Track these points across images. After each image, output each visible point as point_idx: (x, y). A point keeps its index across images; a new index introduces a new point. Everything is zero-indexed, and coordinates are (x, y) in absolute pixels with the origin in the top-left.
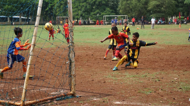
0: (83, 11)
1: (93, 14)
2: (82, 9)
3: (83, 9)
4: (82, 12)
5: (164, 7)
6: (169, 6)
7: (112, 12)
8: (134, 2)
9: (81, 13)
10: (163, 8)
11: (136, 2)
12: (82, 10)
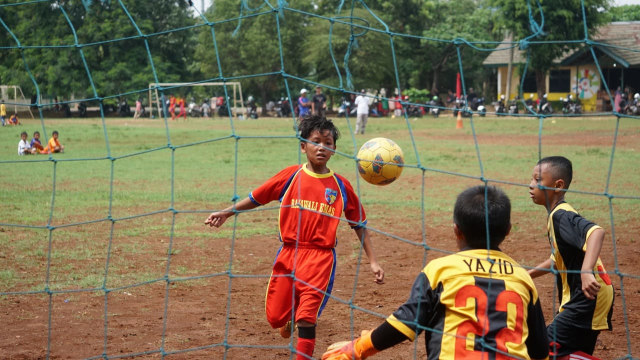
0: (63, 68)
1: (103, 78)
2: (59, 59)
3: (63, 59)
4: (59, 71)
5: (362, 53)
6: (375, 52)
7: (170, 71)
8: (258, 37)
9: (56, 73)
10: (359, 57)
11: (263, 37)
12: (60, 65)
